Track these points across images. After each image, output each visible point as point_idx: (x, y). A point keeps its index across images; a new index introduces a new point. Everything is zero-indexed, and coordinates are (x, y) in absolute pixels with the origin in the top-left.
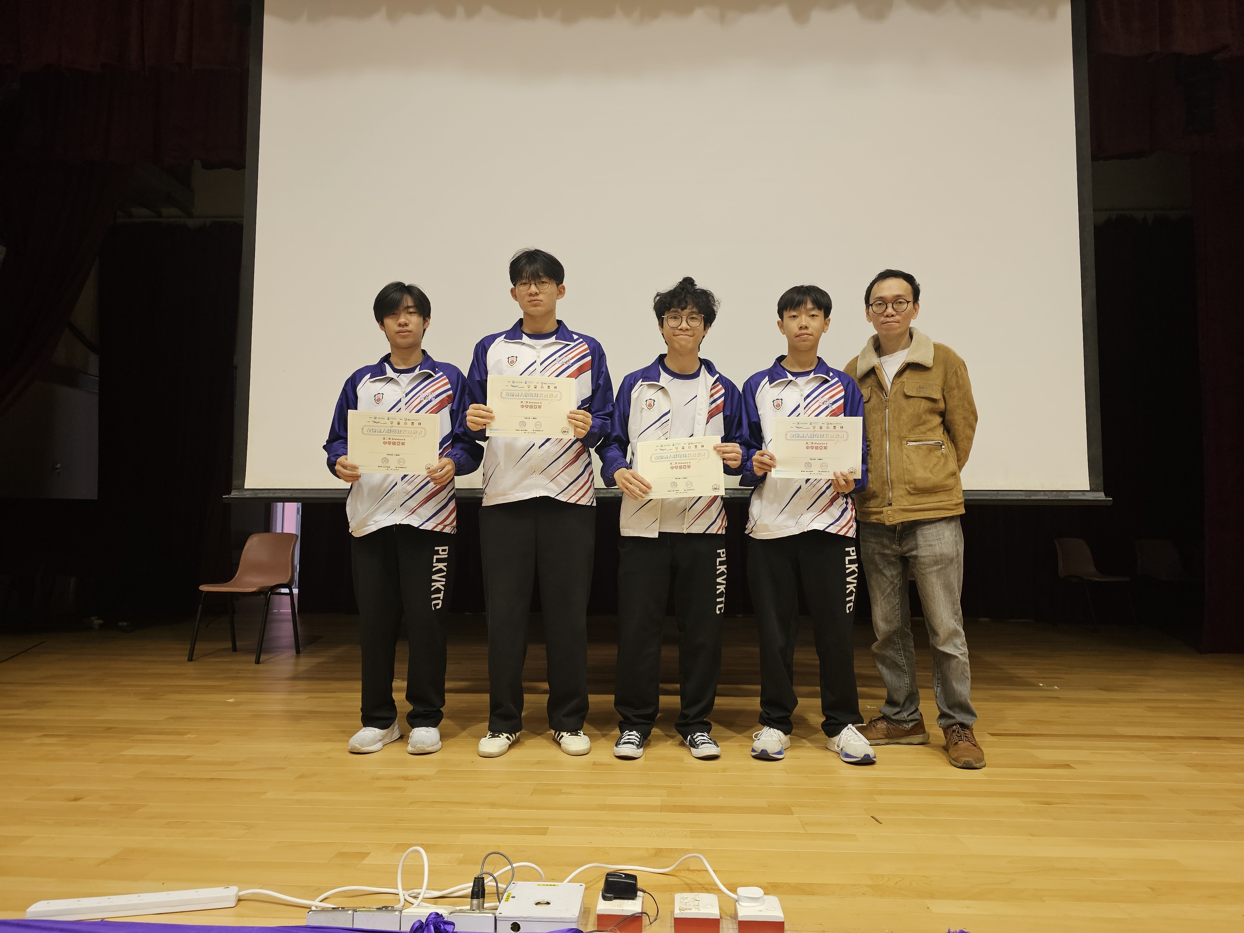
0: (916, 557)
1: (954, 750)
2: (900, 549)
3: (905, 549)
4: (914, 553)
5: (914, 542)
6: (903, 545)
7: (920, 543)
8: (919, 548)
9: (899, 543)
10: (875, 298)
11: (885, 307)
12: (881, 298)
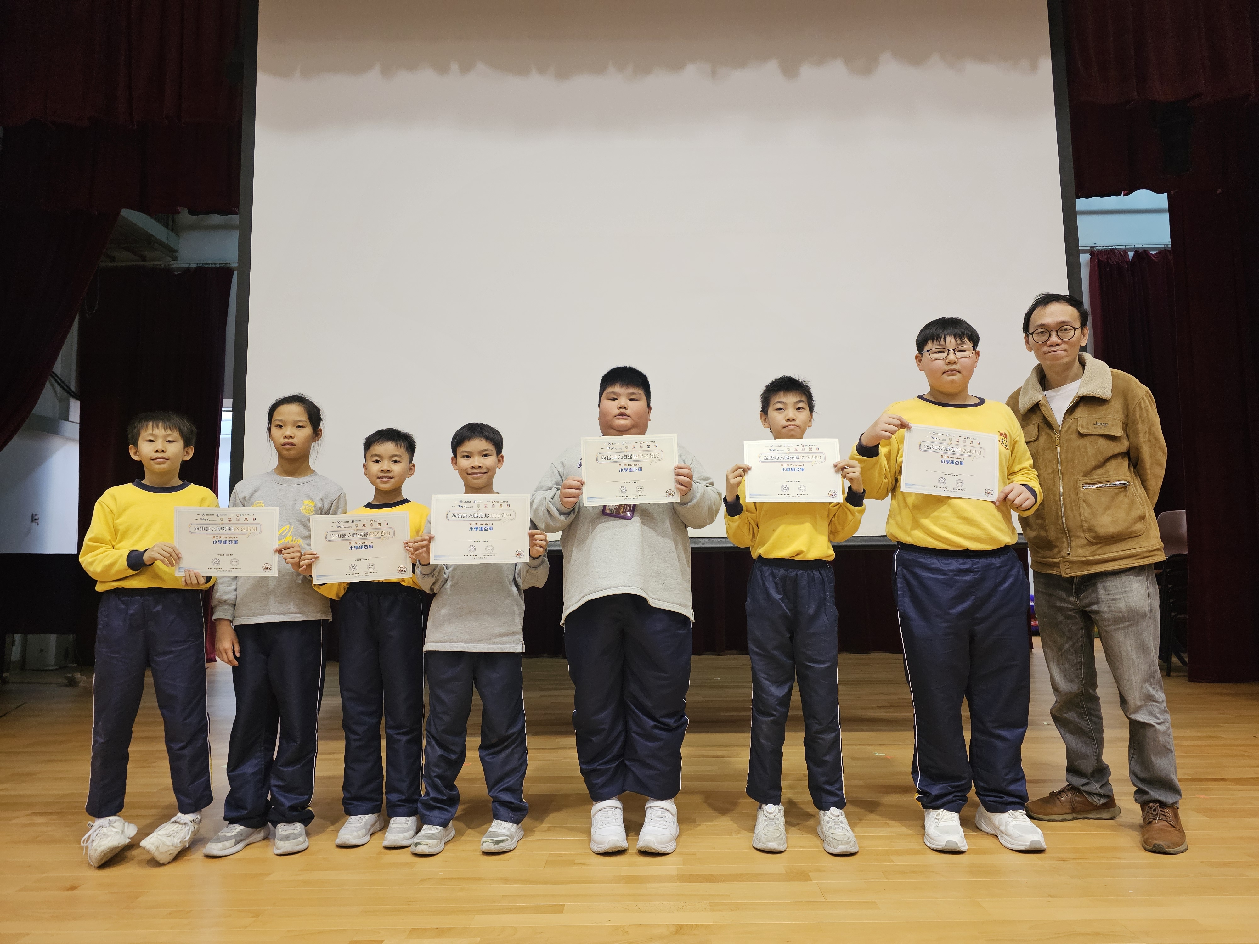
0: (1097, 612)
2: (1079, 602)
3: (1085, 602)
4: (1095, 607)
5: (1094, 595)
6: (1082, 598)
7: (1102, 597)
8: (1101, 602)
9: (1078, 596)
10: (1035, 325)
11: (1048, 335)
12: (1042, 326)
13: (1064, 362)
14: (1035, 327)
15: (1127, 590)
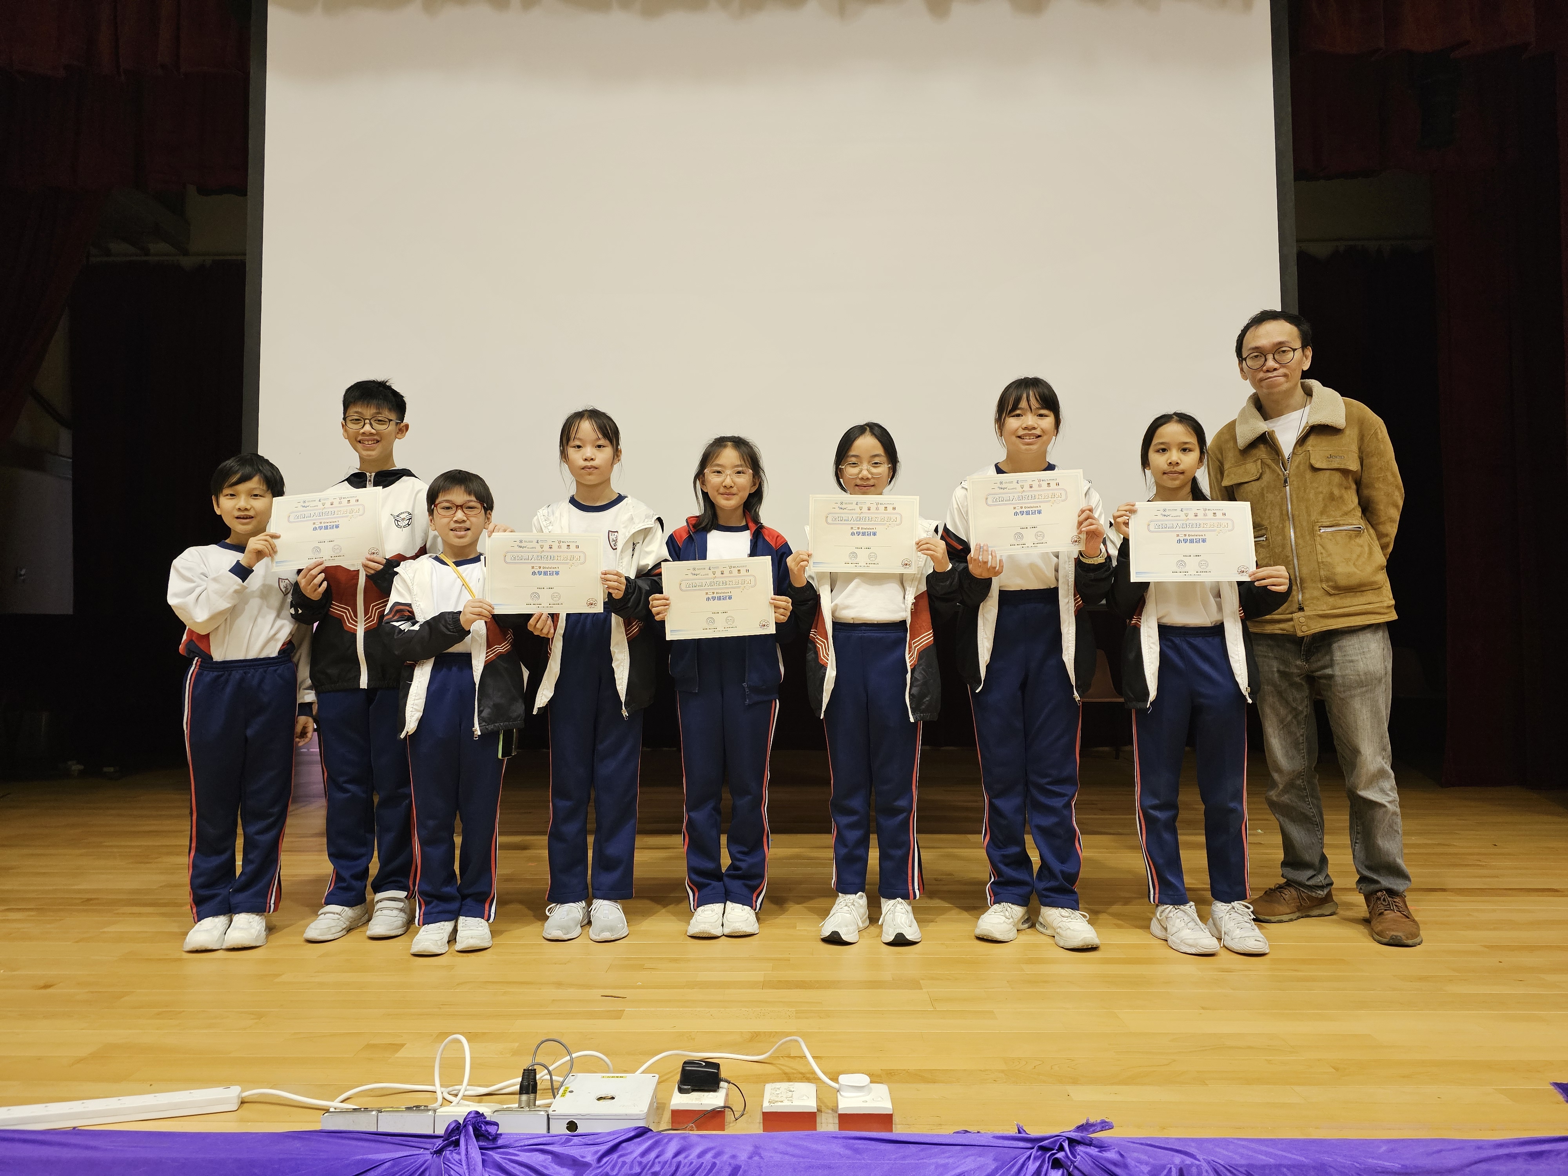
1: (1378, 922)
2: (1307, 666)
3: (1315, 666)
4: (1328, 671)
5: (1328, 658)
6: (1310, 660)
8: (1336, 665)
9: (1306, 657)
10: (1249, 348)
11: (1264, 359)
12: (1256, 349)
13: (1284, 389)
14: (1250, 349)
15: (1365, 650)
